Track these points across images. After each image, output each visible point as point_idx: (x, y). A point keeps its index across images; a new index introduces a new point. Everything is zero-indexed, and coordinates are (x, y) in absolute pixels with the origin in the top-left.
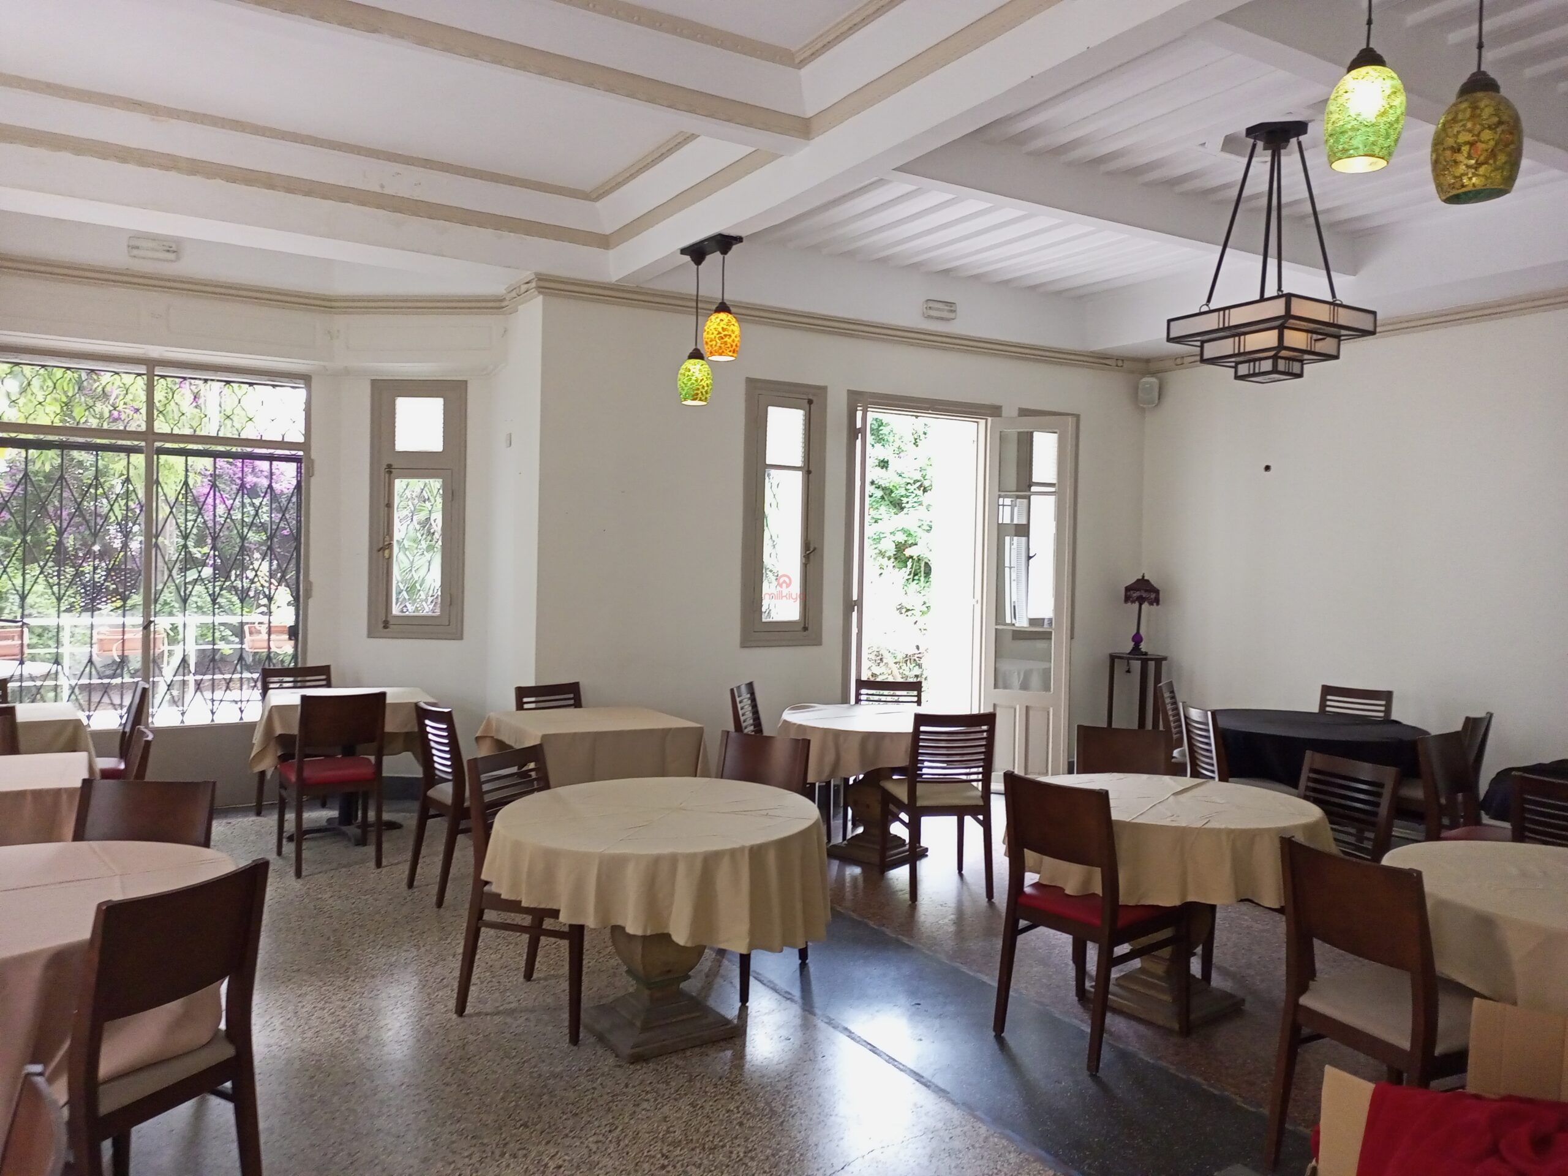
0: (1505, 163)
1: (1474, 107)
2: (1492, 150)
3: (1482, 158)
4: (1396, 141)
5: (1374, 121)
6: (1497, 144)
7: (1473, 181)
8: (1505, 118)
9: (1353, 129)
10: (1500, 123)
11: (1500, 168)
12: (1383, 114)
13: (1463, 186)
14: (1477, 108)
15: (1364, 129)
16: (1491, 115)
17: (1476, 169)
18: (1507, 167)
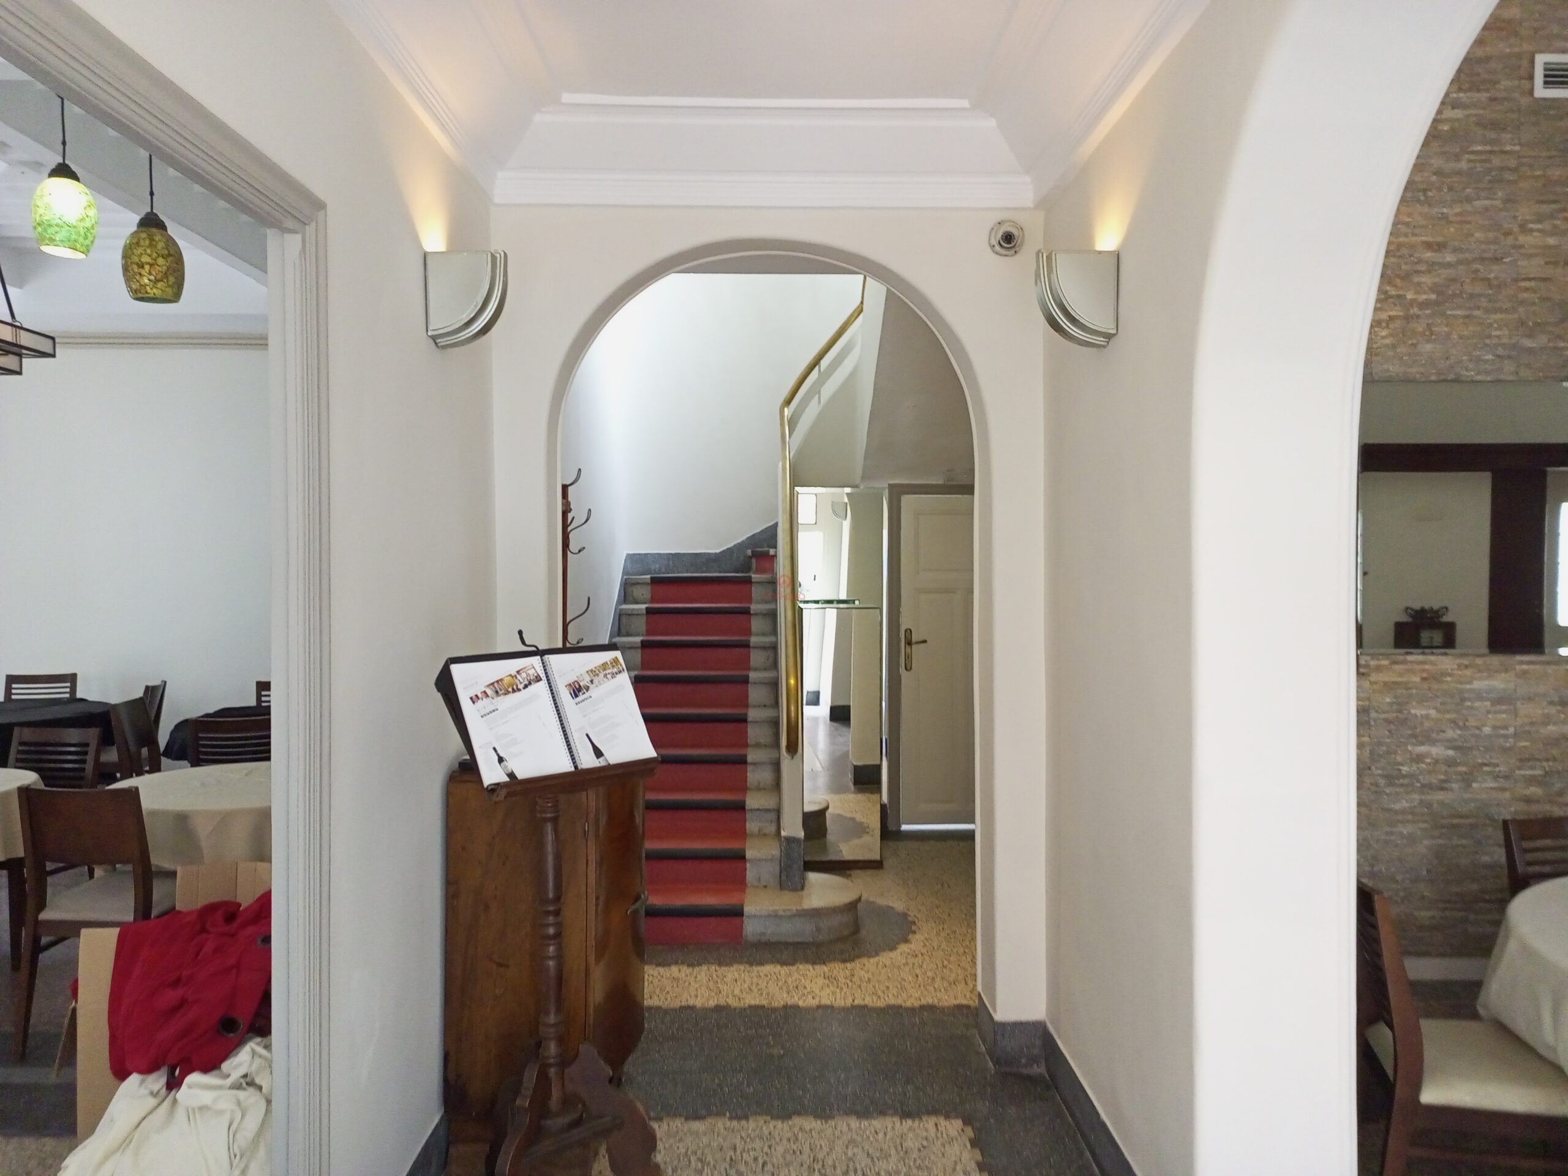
0: (174, 283)
1: (152, 240)
2: (166, 273)
3: (159, 277)
4: (92, 242)
5: (75, 224)
6: (168, 269)
7: (153, 292)
8: (172, 252)
9: (57, 225)
10: (170, 255)
11: (172, 287)
12: (82, 220)
13: (147, 293)
14: (153, 240)
15: (67, 228)
16: (163, 248)
17: (155, 283)
18: (176, 286)
